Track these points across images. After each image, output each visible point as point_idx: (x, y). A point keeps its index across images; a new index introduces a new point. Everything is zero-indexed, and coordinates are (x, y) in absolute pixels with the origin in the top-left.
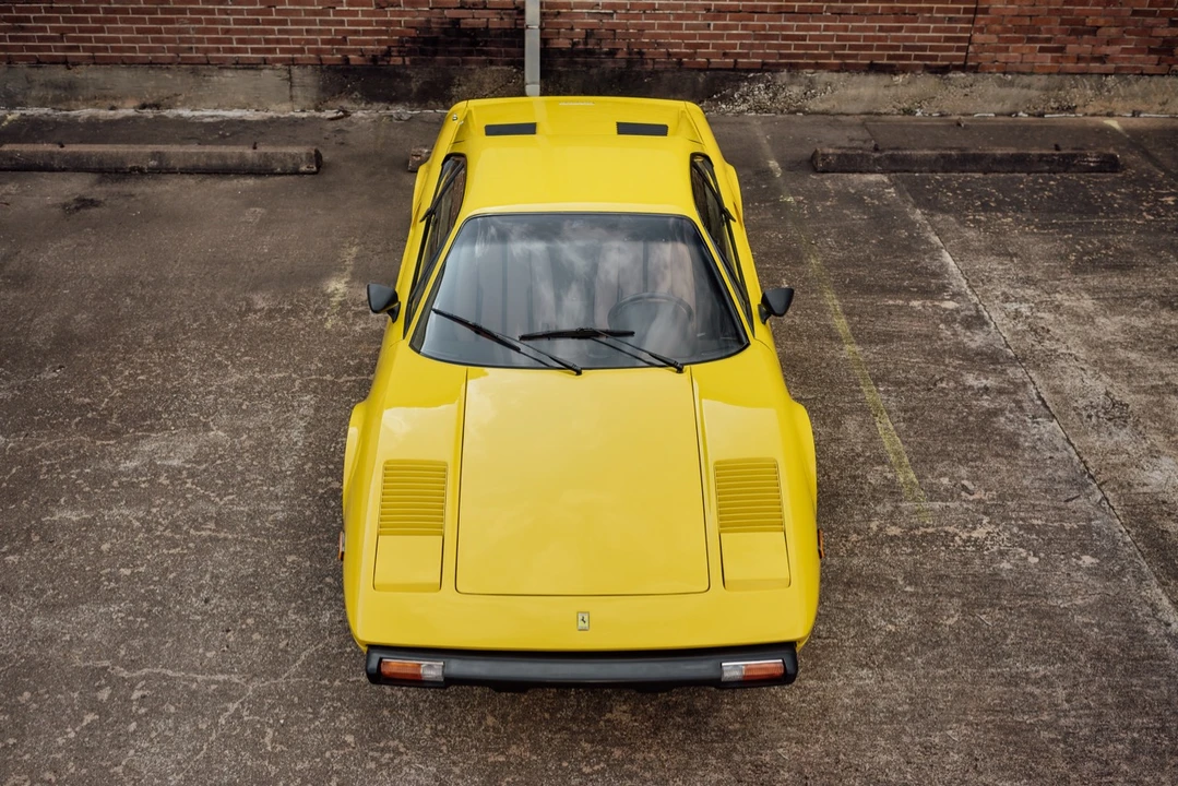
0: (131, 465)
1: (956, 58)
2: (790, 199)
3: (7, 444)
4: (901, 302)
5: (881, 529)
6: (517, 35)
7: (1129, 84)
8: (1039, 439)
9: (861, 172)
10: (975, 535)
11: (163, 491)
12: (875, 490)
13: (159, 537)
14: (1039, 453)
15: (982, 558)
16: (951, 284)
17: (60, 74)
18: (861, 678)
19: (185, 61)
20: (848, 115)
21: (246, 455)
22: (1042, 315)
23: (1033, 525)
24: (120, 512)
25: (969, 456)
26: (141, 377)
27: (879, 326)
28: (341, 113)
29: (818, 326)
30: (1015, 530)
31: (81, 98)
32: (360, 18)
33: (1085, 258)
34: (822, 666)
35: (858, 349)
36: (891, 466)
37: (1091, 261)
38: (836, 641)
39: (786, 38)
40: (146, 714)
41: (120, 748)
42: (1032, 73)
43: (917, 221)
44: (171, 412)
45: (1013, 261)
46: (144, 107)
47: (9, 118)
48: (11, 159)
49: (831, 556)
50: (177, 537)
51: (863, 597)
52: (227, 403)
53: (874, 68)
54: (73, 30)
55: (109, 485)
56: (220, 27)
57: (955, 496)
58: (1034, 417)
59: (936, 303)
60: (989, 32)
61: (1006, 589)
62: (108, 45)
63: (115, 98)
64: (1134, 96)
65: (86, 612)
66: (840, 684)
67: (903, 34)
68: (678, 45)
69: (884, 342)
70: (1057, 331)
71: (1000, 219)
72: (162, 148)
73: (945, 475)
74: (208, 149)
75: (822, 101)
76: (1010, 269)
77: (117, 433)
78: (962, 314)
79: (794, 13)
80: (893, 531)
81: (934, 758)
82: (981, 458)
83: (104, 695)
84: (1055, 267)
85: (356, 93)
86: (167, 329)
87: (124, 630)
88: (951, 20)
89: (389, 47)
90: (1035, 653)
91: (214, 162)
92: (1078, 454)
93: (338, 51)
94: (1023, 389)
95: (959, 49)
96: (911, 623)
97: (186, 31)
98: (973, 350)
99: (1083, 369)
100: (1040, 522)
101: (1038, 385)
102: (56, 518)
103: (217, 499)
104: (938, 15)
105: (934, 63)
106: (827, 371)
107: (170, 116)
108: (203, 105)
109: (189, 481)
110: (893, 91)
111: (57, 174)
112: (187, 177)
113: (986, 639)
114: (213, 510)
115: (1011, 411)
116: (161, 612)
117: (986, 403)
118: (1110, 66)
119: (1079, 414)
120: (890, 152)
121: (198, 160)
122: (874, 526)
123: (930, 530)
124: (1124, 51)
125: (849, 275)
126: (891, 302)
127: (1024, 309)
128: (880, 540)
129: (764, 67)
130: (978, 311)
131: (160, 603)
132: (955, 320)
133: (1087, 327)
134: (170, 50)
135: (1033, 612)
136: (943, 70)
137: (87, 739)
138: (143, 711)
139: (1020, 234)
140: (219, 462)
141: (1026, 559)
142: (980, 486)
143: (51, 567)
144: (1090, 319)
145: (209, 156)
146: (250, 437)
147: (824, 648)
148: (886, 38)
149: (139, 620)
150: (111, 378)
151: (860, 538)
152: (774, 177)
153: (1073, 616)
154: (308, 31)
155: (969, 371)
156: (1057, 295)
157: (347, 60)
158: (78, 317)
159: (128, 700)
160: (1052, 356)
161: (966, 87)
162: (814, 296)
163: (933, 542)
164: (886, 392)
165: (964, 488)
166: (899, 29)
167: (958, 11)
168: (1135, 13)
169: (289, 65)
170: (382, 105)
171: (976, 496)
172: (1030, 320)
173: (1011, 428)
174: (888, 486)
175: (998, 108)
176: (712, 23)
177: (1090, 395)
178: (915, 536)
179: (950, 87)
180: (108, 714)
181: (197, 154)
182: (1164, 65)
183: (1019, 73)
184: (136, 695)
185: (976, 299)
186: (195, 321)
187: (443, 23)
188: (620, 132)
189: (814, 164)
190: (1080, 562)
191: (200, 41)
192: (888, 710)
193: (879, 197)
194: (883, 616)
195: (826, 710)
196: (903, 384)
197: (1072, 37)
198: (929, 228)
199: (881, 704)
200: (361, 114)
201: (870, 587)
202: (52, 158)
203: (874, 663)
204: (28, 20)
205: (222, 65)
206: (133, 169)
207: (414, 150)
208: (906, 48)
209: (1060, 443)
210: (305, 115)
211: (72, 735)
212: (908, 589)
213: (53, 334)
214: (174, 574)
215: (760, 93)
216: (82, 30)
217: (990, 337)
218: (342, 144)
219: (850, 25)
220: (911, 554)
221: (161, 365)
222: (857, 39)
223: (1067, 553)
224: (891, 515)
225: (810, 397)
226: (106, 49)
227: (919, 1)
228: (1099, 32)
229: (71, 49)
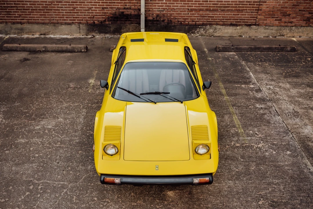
0: (38, 127)
1: (253, 22)
2: (210, 59)
3: (6, 122)
4: (239, 85)
5: (234, 144)
6: (139, 16)
7: (298, 29)
8: (276, 121)
9: (229, 52)
10: (259, 146)
11: (46, 134)
12: (233, 134)
13: (45, 146)
14: (276, 125)
15: (261, 152)
16: (252, 81)
17: (19, 26)
18: (229, 183)
19: (52, 23)
20: (225, 37)
21: (68, 125)
22: (276, 89)
23: (274, 143)
24: (35, 140)
25: (257, 125)
26: (41, 105)
27: (233, 92)
28: (93, 36)
29: (218, 91)
30: (270, 145)
31: (25, 32)
32: (98, 11)
33: (287, 74)
34: (219, 180)
35: (228, 98)
36: (237, 128)
37: (289, 75)
38: (223, 173)
39: (209, 17)
40: (42, 192)
41: (35, 201)
42: (273, 26)
43: (243, 65)
44: (49, 114)
45: (268, 75)
46: (41, 35)
47: (6, 37)
48: (7, 48)
49: (221, 151)
50: (50, 146)
51: (230, 162)
52: (63, 111)
53: (232, 25)
54: (23, 15)
55: (32, 133)
56: (61, 14)
57: (254, 136)
58: (274, 115)
59: (248, 86)
60: (262, 15)
61: (267, 160)
62: (32, 19)
63: (34, 32)
64: (300, 32)
65: (26, 166)
66: (224, 185)
67: (239, 16)
68: (181, 19)
69: (235, 96)
70: (280, 93)
71: (265, 64)
72: (46, 45)
73: (251, 130)
74: (58, 46)
75: (218, 33)
76: (268, 77)
77: (34, 119)
78: (255, 88)
79: (211, 10)
80: (238, 145)
81: (249, 204)
82: (261, 126)
83: (31, 187)
84: (279, 76)
85: (97, 31)
86: (47, 92)
87: (36, 170)
88: (252, 12)
89: (105, 19)
90: (275, 177)
91: (60, 49)
92: (286, 125)
93: (92, 20)
94: (271, 108)
95: (254, 20)
96: (243, 169)
97: (52, 15)
98: (258, 98)
99: (287, 103)
100: (276, 143)
101: (275, 107)
102: (19, 141)
103: (61, 136)
104: (248, 11)
105: (247, 23)
106: (220, 103)
107: (48, 37)
108: (56, 34)
109: (53, 132)
110: (237, 31)
111: (18, 52)
112: (53, 53)
113: (262, 173)
114: (60, 139)
115: (268, 114)
116: (46, 166)
117: (261, 112)
118: (293, 24)
119: (286, 115)
120: (236, 47)
121: (55, 48)
122: (233, 143)
123: (247, 145)
124: (297, 20)
125: (226, 78)
126: (237, 85)
127: (271, 87)
128: (234, 147)
129: (203, 25)
130: (259, 88)
131: (46, 163)
132: (253, 90)
133: (288, 92)
134: (48, 20)
135: (274, 166)
136: (250, 25)
137: (27, 199)
138: (41, 191)
139: (270, 68)
140: (61, 127)
141: (272, 152)
142: (260, 133)
143: (17, 154)
144: (289, 90)
145: (58, 47)
146: (69, 120)
147: (220, 175)
148: (235, 17)
149: (40, 168)
150: (33, 105)
151: (229, 147)
152: (206, 53)
153: (285, 167)
154: (84, 15)
155: (257, 103)
156: (280, 84)
157: (94, 23)
158: (24, 89)
159: (37, 189)
160: (278, 100)
161: (256, 30)
162: (216, 84)
163: (248, 148)
164: (236, 109)
165: (256, 134)
166: (238, 15)
167: (254, 10)
168: (300, 10)
169: (79, 24)
170: (103, 34)
171: (259, 136)
172: (273, 90)
173: (268, 118)
174: (236, 133)
175: (264, 35)
176: (190, 13)
177: (289, 110)
178: (243, 146)
179: (252, 30)
180: (32, 192)
181: (55, 47)
182: (307, 24)
183: (270, 26)
184: (40, 187)
185: (259, 85)
186: (55, 90)
187: (119, 13)
188: (166, 41)
189: (216, 49)
190: (287, 153)
191: (56, 17)
192: (237, 192)
193: (233, 58)
194: (235, 167)
195: (221, 191)
196: (240, 107)
197: (283, 17)
198: (246, 66)
199: (235, 190)
200: (98, 36)
201: (232, 160)
202: (17, 48)
203: (233, 179)
204: (11, 12)
205: (62, 24)
206: (38, 51)
207: (112, 46)
208: (240, 20)
209: (281, 122)
210: (83, 37)
211: (23, 198)
212: (242, 160)
213: (18, 94)
214: (49, 156)
215: (202, 31)
216: (25, 15)
217: (263, 94)
218: (93, 44)
219: (225, 14)
220: (242, 151)
221: (46, 101)
222: (227, 17)
223: (283, 151)
224: (237, 141)
225: (216, 110)
226: (31, 20)
227: (243, 7)
228: (291, 15)
229: (22, 19)
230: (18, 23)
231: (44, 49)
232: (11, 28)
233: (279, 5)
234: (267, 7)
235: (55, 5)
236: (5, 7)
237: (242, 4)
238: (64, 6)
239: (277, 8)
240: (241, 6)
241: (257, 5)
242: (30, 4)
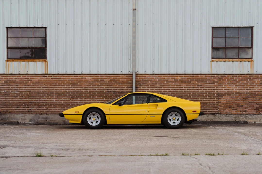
1: (216, 111)
7: (252, 116)
17: (45, 116)
42: (232, 114)
54: (49, 108)
60: (222, 106)
62: (55, 110)
64: (254, 119)
67: (205, 107)
88: (214, 104)
95: (216, 110)
104: (211, 103)
105: (212, 112)
110: (205, 118)
118: (247, 113)
124: (249, 110)
136: (214, 114)
161: (219, 117)
166: (204, 106)
167: (215, 102)
168: (249, 102)
179: (216, 117)
182: (258, 112)
183: (229, 114)
197: (238, 107)
204: (41, 106)
206: (59, 124)
208: (206, 110)
216: (51, 108)
227: (207, 101)
228: (243, 106)
229: (48, 111)
230: (44, 114)
231: (63, 123)
232: (39, 118)
233: (233, 99)
234: (225, 101)
235: (72, 101)
236: (37, 102)
237: (205, 99)
238: (78, 102)
239: (232, 101)
240: (204, 100)
241: (216, 99)
242: (55, 101)
